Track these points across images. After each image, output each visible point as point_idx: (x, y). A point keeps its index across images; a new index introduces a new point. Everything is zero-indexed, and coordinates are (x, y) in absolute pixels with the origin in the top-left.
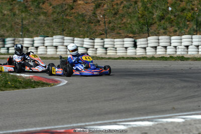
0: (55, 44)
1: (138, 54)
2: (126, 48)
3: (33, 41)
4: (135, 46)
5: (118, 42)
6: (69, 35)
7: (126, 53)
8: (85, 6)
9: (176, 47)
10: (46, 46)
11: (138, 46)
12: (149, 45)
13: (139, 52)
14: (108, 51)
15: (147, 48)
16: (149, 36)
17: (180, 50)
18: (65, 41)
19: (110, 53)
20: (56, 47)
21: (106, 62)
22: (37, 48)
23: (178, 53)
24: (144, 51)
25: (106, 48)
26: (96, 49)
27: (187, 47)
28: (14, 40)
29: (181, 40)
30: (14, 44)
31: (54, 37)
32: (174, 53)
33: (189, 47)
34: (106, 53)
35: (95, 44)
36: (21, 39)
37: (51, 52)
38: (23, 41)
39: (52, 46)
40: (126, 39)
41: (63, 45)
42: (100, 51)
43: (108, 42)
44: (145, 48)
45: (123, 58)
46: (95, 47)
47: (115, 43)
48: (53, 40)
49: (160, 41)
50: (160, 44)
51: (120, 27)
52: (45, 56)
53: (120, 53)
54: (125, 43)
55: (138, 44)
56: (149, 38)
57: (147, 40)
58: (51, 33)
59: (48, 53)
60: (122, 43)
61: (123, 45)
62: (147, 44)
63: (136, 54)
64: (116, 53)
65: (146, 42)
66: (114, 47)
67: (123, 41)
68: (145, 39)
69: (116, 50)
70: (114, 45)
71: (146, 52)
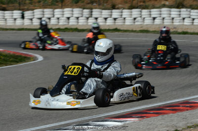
1: (25, 24)
2: (15, 19)
4: (23, 17)
5: (8, 14)
7: (15, 23)
9: (58, 18)
11: (26, 18)
12: (36, 17)
13: (27, 22)
15: (33, 19)
17: (62, 21)
21: (15, 33)
23: (60, 23)
24: (30, 22)
27: (68, 18)
29: (63, 12)
32: (57, 23)
33: (71, 18)
40: (15, 12)
44: (31, 19)
47: (6, 15)
49: (45, 13)
50: (45, 16)
54: (14, 14)
55: (25, 15)
56: (35, 11)
57: (33, 13)
60: (11, 15)
61: (12, 16)
62: (34, 16)
63: (23, 24)
64: (6, 23)
65: (32, 14)
66: (4, 18)
67: (13, 13)
68: (32, 12)
69: (6, 21)
70: (4, 16)
71: (32, 23)
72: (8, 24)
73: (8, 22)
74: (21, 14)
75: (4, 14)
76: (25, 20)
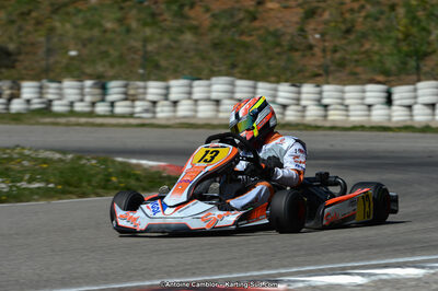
0: (214, 96)
1: (395, 119)
2: (370, 106)
3: (168, 88)
4: (389, 101)
5: (351, 92)
6: (245, 76)
7: (369, 116)
8: (281, 15)
10: (196, 101)
11: (396, 102)
12: (421, 100)
13: (398, 115)
14: (330, 112)
15: (416, 107)
16: (419, 80)
18: (237, 89)
19: (335, 116)
20: (217, 102)
22: (175, 103)
24: (408, 113)
25: (326, 106)
26: (305, 107)
28: (126, 86)
30: (125, 93)
31: (214, 79)
34: (326, 116)
35: (304, 96)
36: (141, 84)
37: (205, 112)
38: (145, 88)
39: (208, 99)
40: (370, 87)
41: (232, 98)
42: (313, 113)
43: (330, 92)
44: (409, 107)
45: (362, 128)
46: (303, 103)
47: (347, 95)
48: (210, 86)
51: (357, 61)
52: (192, 121)
53: (357, 116)
54: (368, 94)
55: (395, 96)
56: (419, 85)
57: (415, 90)
58: (206, 72)
59: (200, 115)
60: (360, 95)
61: (363, 98)
62: (416, 97)
63: (390, 120)
64: (348, 116)
65: (412, 94)
66: (342, 104)
67: (364, 91)
68: (410, 87)
69: (347, 110)
70: (343, 99)
71: (411, 116)
72: (352, 119)
73: (351, 113)
74: (385, 95)
75: (343, 92)
76: (394, 108)
